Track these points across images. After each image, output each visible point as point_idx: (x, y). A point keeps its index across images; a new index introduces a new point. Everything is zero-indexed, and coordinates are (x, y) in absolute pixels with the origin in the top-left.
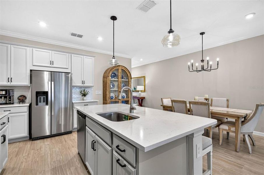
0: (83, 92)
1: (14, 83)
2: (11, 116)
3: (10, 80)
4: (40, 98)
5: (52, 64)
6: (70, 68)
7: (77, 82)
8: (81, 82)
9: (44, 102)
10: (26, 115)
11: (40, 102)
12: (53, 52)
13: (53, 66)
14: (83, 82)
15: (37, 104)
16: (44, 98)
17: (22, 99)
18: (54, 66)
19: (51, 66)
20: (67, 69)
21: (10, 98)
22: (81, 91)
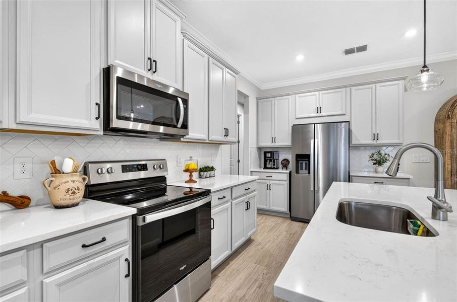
0: (375, 157)
1: (277, 144)
2: (273, 184)
3: (274, 140)
4: (302, 163)
5: (319, 111)
6: (348, 113)
7: (361, 137)
8: (371, 137)
9: (306, 169)
10: (287, 183)
11: (302, 169)
12: (321, 92)
13: (321, 114)
14: (376, 137)
15: (297, 172)
16: (306, 163)
17: (285, 164)
18: (323, 114)
19: (317, 115)
20: (344, 115)
21: (274, 162)
22: (373, 154)
